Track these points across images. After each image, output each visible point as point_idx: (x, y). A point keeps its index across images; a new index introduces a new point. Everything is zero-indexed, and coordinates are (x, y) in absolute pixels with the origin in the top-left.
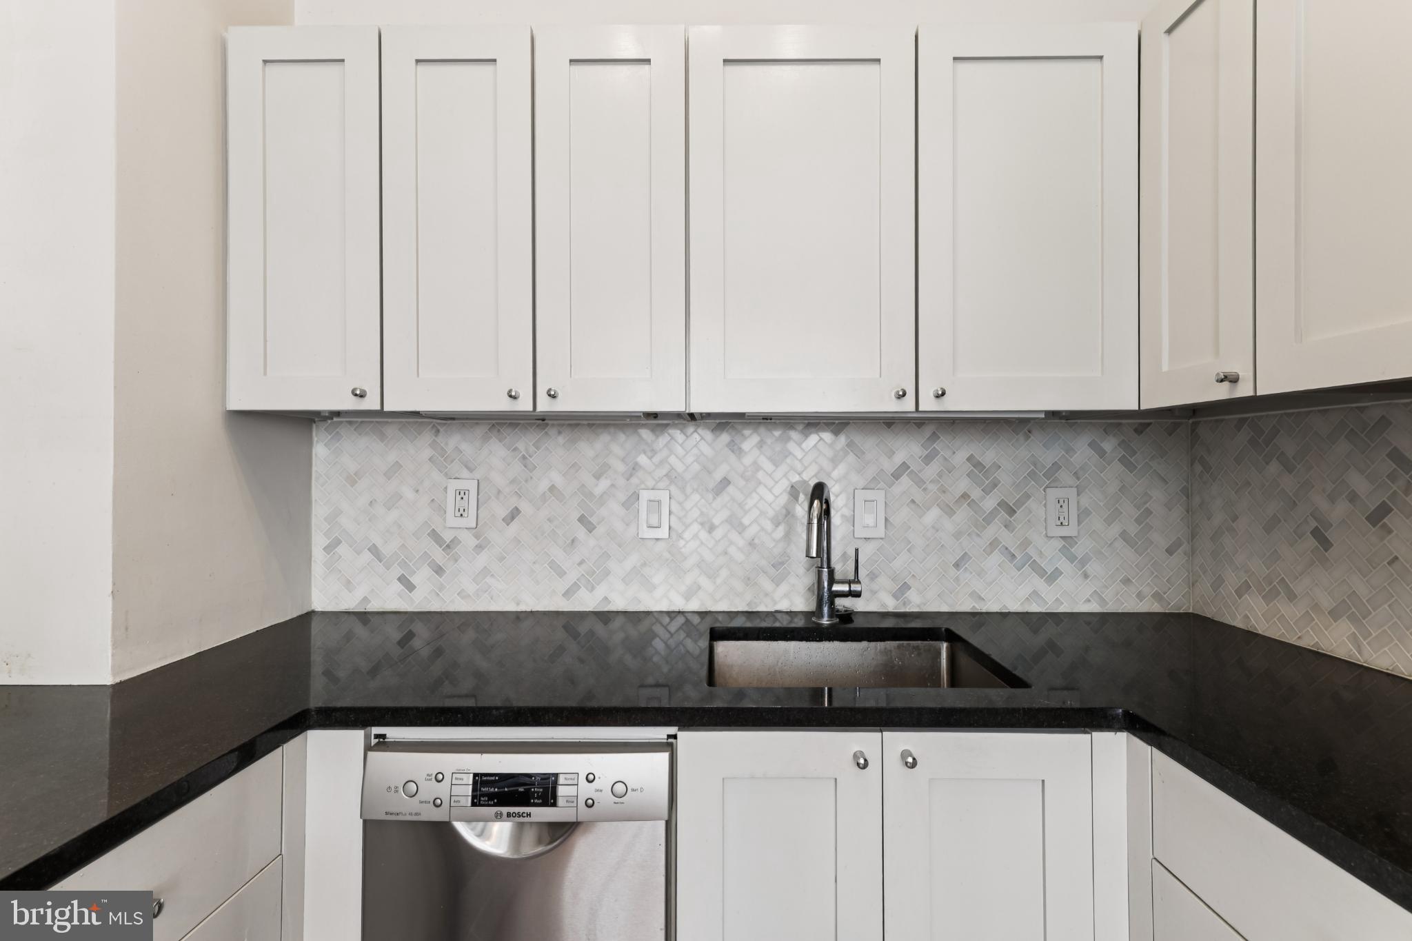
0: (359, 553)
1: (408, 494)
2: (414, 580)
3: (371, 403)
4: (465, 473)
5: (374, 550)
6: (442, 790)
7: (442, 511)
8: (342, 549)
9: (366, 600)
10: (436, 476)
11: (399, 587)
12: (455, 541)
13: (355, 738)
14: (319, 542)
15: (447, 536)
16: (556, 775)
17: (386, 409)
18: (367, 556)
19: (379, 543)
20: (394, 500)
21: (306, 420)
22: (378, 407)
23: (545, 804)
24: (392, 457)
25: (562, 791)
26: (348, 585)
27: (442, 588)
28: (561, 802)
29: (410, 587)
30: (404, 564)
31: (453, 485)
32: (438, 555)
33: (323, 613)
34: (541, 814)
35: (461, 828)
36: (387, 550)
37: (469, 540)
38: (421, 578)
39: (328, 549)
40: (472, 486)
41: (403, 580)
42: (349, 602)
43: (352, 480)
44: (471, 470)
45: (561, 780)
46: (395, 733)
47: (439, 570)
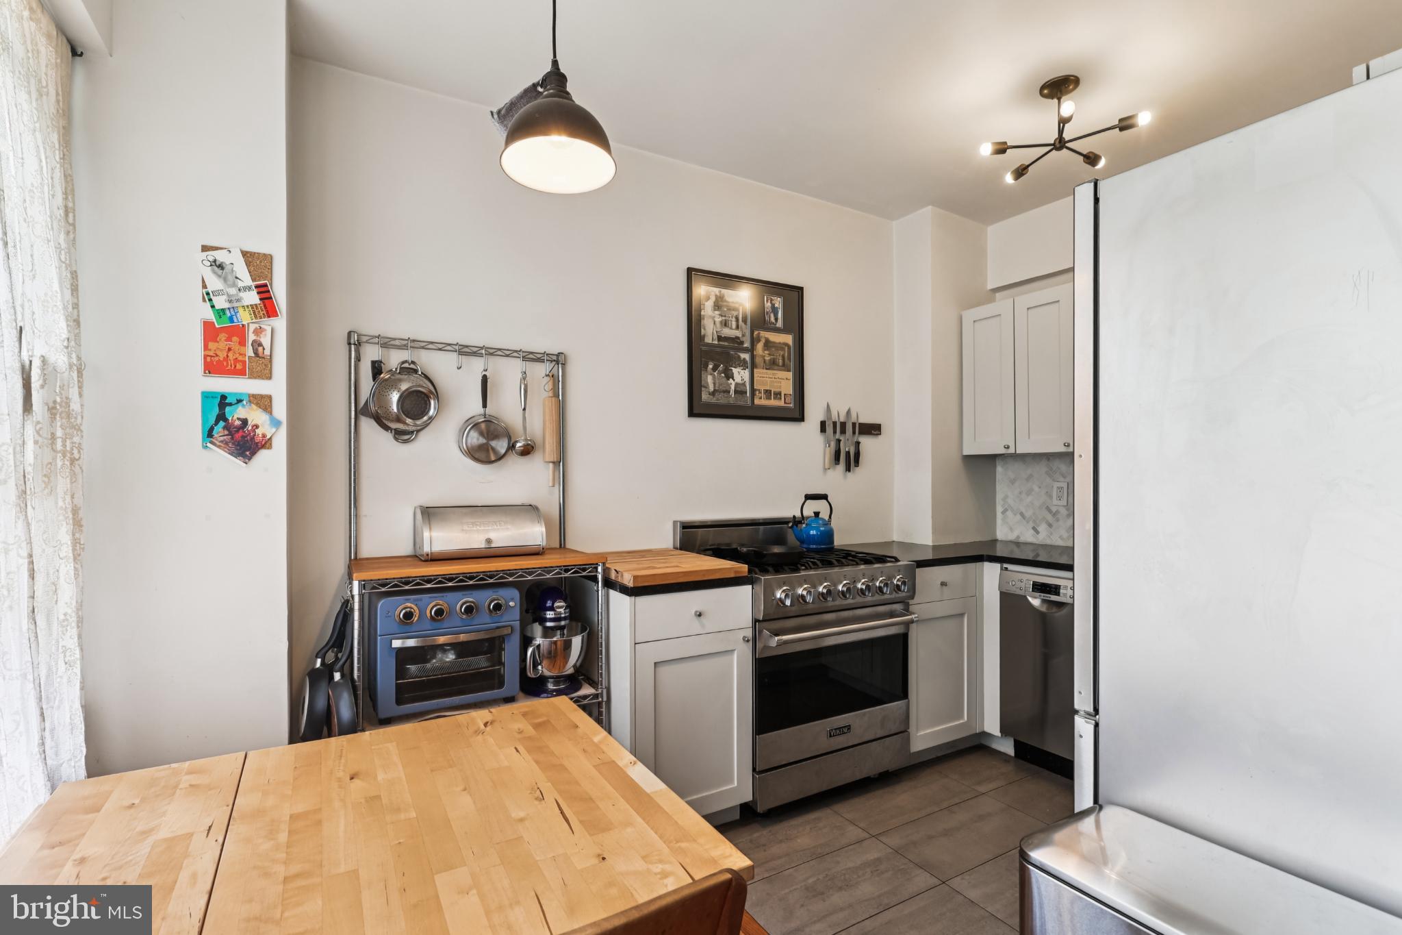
0: (1015, 515)
1: (1036, 489)
2: (1040, 529)
3: (1012, 451)
4: (1062, 479)
5: (1022, 514)
6: (1023, 585)
7: (1051, 497)
8: (1009, 513)
9: (1018, 537)
10: (1048, 480)
11: (1032, 532)
12: (1057, 512)
13: (998, 566)
14: (999, 509)
15: (1054, 509)
16: (1060, 586)
17: (1017, 452)
18: (1019, 517)
19: (1024, 511)
20: (1029, 492)
21: (992, 458)
22: (1014, 452)
23: (1056, 595)
24: (1029, 471)
25: (1061, 591)
26: (1011, 529)
27: (1051, 534)
28: (1061, 595)
29: (1038, 532)
30: (1034, 521)
31: (1056, 485)
32: (1049, 517)
33: (1001, 541)
34: (1054, 598)
35: (1030, 599)
36: (1028, 514)
37: (1063, 511)
38: (1042, 528)
39: (1003, 513)
40: (1065, 485)
41: (1034, 528)
42: (1011, 537)
43: (1013, 482)
44: (1065, 477)
45: (1062, 588)
46: (1010, 567)
47: (1050, 525)
